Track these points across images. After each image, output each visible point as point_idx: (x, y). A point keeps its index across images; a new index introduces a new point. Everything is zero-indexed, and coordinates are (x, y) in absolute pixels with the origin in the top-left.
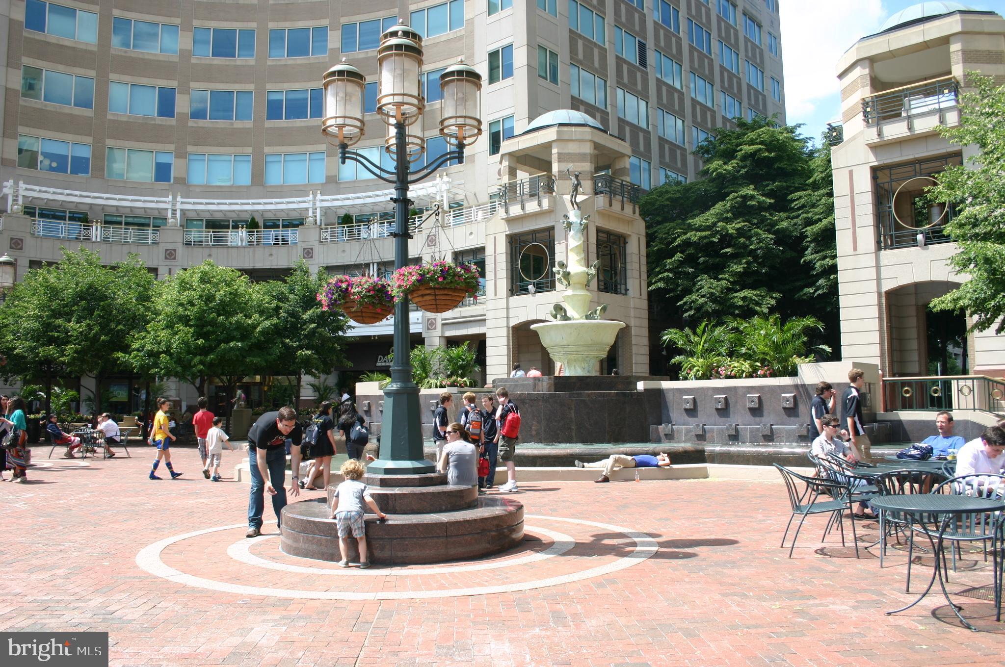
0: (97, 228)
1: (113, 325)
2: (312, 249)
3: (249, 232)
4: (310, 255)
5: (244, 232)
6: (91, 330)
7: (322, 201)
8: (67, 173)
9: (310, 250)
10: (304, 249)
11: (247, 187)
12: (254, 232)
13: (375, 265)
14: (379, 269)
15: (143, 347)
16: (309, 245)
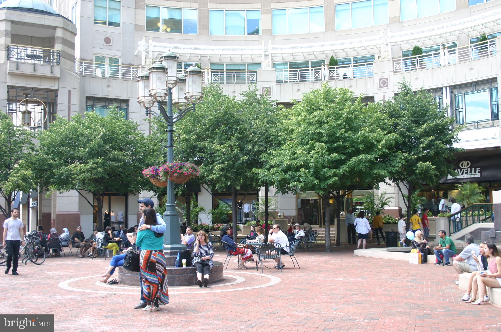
0: (208, 73)
1: (249, 147)
2: (387, 79)
3: (331, 68)
4: (386, 85)
5: (326, 69)
6: (232, 150)
7: (392, 37)
8: (181, 33)
9: (385, 80)
10: (380, 80)
11: (322, 33)
12: (334, 68)
13: (448, 88)
14: (451, 92)
15: (282, 162)
16: (385, 76)
